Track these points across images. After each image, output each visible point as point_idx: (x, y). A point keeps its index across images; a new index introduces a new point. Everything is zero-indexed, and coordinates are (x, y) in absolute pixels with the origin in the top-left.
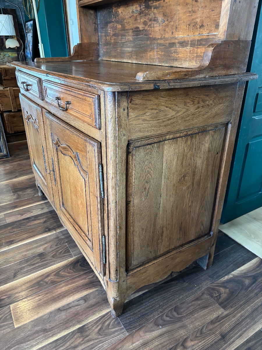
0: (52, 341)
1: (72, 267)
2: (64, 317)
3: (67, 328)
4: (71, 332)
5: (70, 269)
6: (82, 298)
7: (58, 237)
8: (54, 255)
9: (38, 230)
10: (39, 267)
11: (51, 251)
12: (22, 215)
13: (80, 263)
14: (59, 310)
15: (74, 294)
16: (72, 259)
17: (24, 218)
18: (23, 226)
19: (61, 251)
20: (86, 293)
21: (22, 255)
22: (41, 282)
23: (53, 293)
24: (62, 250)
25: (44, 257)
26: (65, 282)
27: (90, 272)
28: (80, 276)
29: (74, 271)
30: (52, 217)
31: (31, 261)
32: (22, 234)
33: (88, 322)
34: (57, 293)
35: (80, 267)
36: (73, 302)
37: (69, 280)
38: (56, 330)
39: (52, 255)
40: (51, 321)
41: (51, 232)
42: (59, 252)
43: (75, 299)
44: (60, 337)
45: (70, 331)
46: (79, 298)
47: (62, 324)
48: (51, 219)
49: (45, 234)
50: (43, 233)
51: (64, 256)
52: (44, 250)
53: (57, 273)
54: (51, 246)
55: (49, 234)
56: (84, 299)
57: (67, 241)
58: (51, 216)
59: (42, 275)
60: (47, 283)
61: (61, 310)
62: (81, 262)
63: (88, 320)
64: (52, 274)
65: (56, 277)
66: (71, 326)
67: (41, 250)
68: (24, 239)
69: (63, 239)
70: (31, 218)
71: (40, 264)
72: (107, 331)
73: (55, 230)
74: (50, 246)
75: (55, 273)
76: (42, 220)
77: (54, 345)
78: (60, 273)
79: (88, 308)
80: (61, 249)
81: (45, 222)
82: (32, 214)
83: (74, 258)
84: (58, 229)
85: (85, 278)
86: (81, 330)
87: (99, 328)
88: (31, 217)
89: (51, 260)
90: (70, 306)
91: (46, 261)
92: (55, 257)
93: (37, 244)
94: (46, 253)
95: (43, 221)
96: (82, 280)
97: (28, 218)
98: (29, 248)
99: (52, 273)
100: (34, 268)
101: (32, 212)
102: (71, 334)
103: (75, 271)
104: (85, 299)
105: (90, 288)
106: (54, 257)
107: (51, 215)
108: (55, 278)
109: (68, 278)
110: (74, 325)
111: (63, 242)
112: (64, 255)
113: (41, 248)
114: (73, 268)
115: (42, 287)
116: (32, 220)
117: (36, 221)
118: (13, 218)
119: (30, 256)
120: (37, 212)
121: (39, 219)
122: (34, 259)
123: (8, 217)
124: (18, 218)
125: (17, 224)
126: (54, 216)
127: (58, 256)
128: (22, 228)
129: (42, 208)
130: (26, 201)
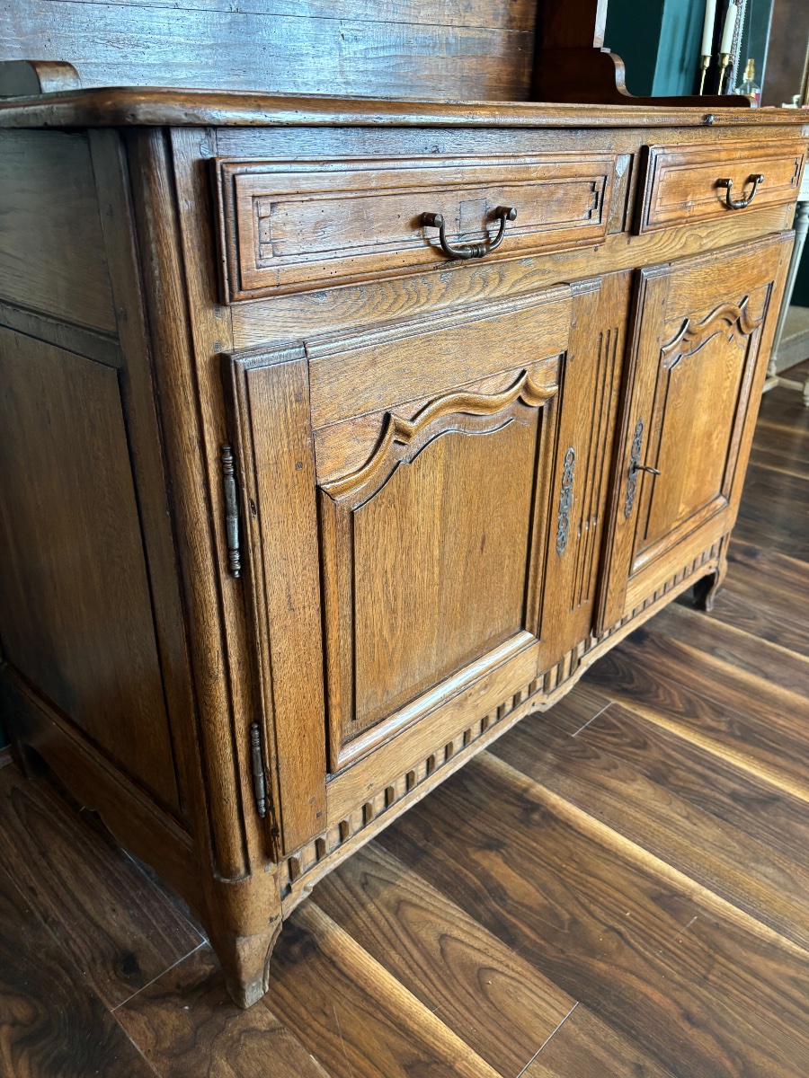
1: (650, 695)
2: (773, 666)
5: (657, 696)
6: (712, 655)
7: (560, 769)
8: (637, 748)
9: (551, 845)
11: (628, 760)
12: (479, 976)
13: (625, 686)
14: (767, 676)
15: (716, 668)
16: (623, 705)
17: (502, 947)
18: (556, 916)
19: (609, 738)
20: (698, 652)
21: (695, 828)
22: (739, 734)
23: (744, 700)
24: (604, 736)
25: (660, 766)
26: (700, 693)
28: (662, 674)
29: (658, 687)
30: (449, 835)
31: (697, 788)
32: (604, 887)
33: (750, 634)
34: (739, 695)
35: (636, 681)
36: (732, 663)
39: (638, 751)
41: (540, 798)
42: (615, 740)
43: (724, 663)
46: (717, 659)
47: (789, 665)
48: (463, 834)
49: (560, 812)
50: (556, 820)
51: (624, 723)
52: (634, 780)
53: (687, 715)
54: (605, 769)
55: (554, 798)
57: (559, 741)
58: (449, 843)
59: (718, 740)
60: (730, 724)
61: (766, 674)
63: (746, 635)
64: (699, 723)
65: (700, 713)
66: (778, 652)
67: (640, 789)
68: (627, 863)
69: (555, 752)
70: (494, 915)
71: (690, 764)
73: (526, 790)
74: (609, 770)
75: (692, 720)
76: (485, 863)
78: (682, 710)
79: (723, 640)
80: (603, 739)
81: (493, 845)
82: (456, 933)
83: (614, 701)
84: (516, 787)
85: (663, 664)
86: (771, 639)
87: (745, 620)
88: (486, 916)
89: (654, 743)
90: (744, 665)
91: (669, 756)
92: (641, 740)
93: (623, 812)
94: (645, 769)
95: (492, 855)
96: (669, 667)
97: (502, 930)
98: (654, 825)
99: (698, 726)
100: (714, 771)
101: (443, 937)
103: (654, 686)
104: (712, 651)
105: (680, 650)
106: (646, 743)
107: (438, 844)
108: (706, 714)
109: (683, 691)
110: (773, 649)
111: (570, 748)
112: (619, 725)
113: (631, 791)
114: (648, 691)
115: (747, 726)
116: (503, 900)
117: (501, 886)
118: (524, 1001)
119: (683, 802)
120: (433, 918)
121: (485, 877)
122: (683, 787)
123: (530, 1038)
124: (514, 974)
125: (563, 952)
126: (434, 829)
127: (632, 736)
128: (570, 914)
129: (397, 912)
130: (340, 1041)
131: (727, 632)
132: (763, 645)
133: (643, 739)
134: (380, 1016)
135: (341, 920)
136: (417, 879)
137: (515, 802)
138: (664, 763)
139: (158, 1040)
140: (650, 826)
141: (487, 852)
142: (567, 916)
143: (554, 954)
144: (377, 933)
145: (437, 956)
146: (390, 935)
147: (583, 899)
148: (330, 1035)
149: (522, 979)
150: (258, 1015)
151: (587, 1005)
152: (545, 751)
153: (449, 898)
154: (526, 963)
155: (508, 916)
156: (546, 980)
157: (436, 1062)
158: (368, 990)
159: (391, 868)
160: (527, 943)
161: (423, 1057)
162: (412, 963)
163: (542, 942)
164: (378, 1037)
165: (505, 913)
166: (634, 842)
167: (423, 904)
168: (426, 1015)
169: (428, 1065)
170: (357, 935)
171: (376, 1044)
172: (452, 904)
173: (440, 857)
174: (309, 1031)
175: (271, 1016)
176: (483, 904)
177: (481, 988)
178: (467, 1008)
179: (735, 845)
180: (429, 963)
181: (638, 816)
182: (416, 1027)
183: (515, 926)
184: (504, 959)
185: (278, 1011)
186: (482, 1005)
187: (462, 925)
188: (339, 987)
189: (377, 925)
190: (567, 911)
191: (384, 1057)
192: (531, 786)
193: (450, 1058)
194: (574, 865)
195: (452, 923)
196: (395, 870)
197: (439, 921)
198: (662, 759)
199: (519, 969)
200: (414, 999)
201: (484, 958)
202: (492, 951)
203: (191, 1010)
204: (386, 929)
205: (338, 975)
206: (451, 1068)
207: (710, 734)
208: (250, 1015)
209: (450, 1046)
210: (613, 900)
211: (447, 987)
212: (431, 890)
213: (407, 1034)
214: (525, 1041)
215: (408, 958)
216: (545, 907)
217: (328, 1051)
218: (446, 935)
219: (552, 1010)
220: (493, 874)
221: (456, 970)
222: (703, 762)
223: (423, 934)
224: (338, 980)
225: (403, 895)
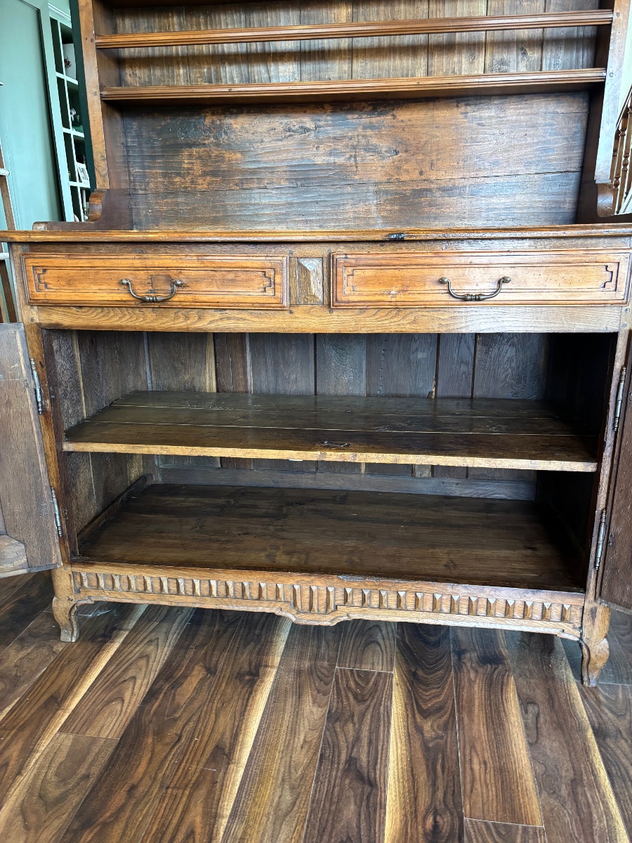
0: (608, 781)
1: (422, 687)
2: (555, 745)
3: (587, 750)
4: (599, 748)
5: (426, 691)
6: (521, 704)
7: (299, 672)
8: (356, 698)
9: (229, 691)
10: (374, 731)
11: (338, 698)
12: (116, 699)
13: (420, 673)
14: (534, 744)
15: (504, 711)
16: (396, 679)
17: (140, 699)
18: (175, 711)
19: (352, 683)
20: (514, 695)
21: (299, 748)
22: (430, 745)
23: (479, 738)
24: (351, 680)
25: (347, 714)
26: (459, 711)
27: (459, 669)
28: (458, 684)
29: (438, 688)
30: (206, 653)
31: (342, 739)
32: (211, 723)
33: (587, 719)
34: (484, 733)
35: (432, 675)
36: (524, 718)
37: (458, 703)
38: (582, 766)
39: (352, 699)
40: (556, 766)
41: (265, 674)
42: (353, 686)
43: (519, 714)
44: (603, 766)
45: (596, 748)
46: (519, 708)
47: (573, 754)
48: (210, 657)
49: (260, 686)
50: (251, 686)
51: (376, 684)
52: (320, 707)
53: (422, 711)
55: (269, 679)
56: (528, 703)
57: (326, 663)
58: (200, 655)
59: (409, 736)
60: (439, 737)
61: (536, 742)
62: (416, 669)
63: (583, 717)
64: (419, 720)
65: (433, 718)
66: (585, 744)
67: (314, 712)
68: (239, 727)
69: (313, 665)
70: (161, 689)
71: (366, 728)
72: (619, 706)
73: (266, 666)
74: (319, 692)
75: (418, 715)
76: (195, 673)
77: (618, 781)
78: (425, 707)
79: (553, 706)
80: (348, 681)
81: (211, 671)
82: (139, 681)
83: (395, 672)
84: (266, 662)
85: (471, 682)
86: (600, 734)
87: (607, 711)
88: (157, 687)
89: (368, 707)
91: (363, 716)
92: (366, 698)
93: (284, 711)
94: (337, 708)
95: (203, 673)
96: (471, 686)
97: (152, 694)
98: (284, 728)
99: (415, 721)
100: (370, 742)
101: (134, 678)
102: (603, 750)
103: (437, 686)
104: (526, 702)
105: (503, 685)
106: (364, 701)
107: (196, 651)
108: (435, 721)
109: (450, 702)
110: (585, 739)
111: (323, 670)
112: (371, 683)
113: (307, 708)
114: (426, 685)
115: (446, 748)
116: (173, 688)
117: (182, 684)
118: (109, 719)
119: (320, 736)
120: (144, 670)
121: (185, 676)
122: (335, 732)
123: (87, 729)
124: (124, 710)
125: (150, 722)
126: (206, 647)
127: (365, 692)
128: (180, 717)
129: (141, 657)
130: (57, 672)
131: (571, 705)
133: (368, 698)
134: (76, 678)
135: (123, 643)
136: (166, 655)
137: (253, 666)
138: (352, 716)
140: (281, 727)
141: (204, 670)
142: (177, 716)
143: (147, 720)
144: (123, 657)
145: (121, 681)
146: (124, 661)
147: (195, 718)
148: (59, 668)
149: (123, 714)
151: (119, 743)
153: (160, 670)
154: (134, 712)
155: (163, 694)
156: (128, 723)
157: (59, 704)
160: (148, 707)
161: (59, 699)
162: (111, 675)
163: (152, 712)
164: (64, 682)
165: (164, 691)
166: (260, 723)
167: (151, 663)
168: (83, 690)
169: (56, 702)
170: (118, 651)
171: (60, 683)
172: (157, 673)
173: (187, 656)
174: (59, 662)
176: (165, 682)
177: (109, 702)
178: (94, 702)
179: (299, 772)
180: (115, 679)
181: (287, 718)
182: (76, 690)
183: (157, 699)
184: (132, 703)
185: (65, 650)
186: (99, 706)
187: (146, 681)
189: (128, 655)
190: (182, 714)
191: (55, 688)
192: (272, 667)
193: (64, 707)
194: (219, 706)
195: (145, 677)
197: (143, 673)
198: (356, 714)
199: (129, 711)
200: (90, 684)
201: (129, 696)
202: (135, 697)
204: (127, 659)
206: (58, 710)
207: (412, 730)
208: (59, 643)
209: (69, 705)
210: (203, 730)
211: (102, 692)
212: (162, 662)
213: (70, 690)
214: (84, 728)
215: (114, 671)
216: (178, 705)
217: (51, 671)
218: (136, 678)
219: (108, 731)
220: (189, 678)
221: (115, 690)
222: (374, 735)
223: (132, 671)
224: (90, 657)
225: (153, 656)
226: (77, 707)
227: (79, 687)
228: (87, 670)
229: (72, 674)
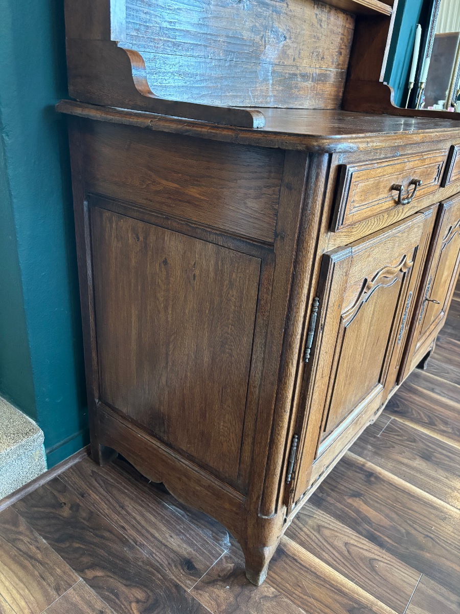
1: (409, 414)
5: (413, 415)
6: (433, 392)
7: (376, 453)
8: (411, 442)
9: (385, 494)
10: (443, 448)
11: (409, 448)
12: (371, 562)
13: (396, 409)
15: (437, 399)
16: (397, 419)
17: (377, 548)
18: (398, 531)
19: (396, 437)
21: (452, 483)
22: (458, 434)
24: (393, 436)
25: (425, 451)
28: (411, 402)
30: (333, 490)
31: (447, 462)
32: (417, 515)
34: (453, 414)
35: (400, 406)
36: (445, 397)
39: (412, 444)
41: (371, 469)
42: (400, 438)
43: (440, 396)
46: (436, 394)
48: (339, 489)
49: (384, 476)
50: (384, 481)
51: (401, 429)
52: (415, 459)
53: (431, 424)
54: (399, 453)
55: (378, 469)
57: (372, 439)
58: (333, 494)
60: (453, 428)
62: (393, 409)
63: (447, 382)
64: (437, 428)
65: (436, 423)
67: (418, 463)
68: (424, 502)
69: (372, 445)
70: (368, 531)
71: (440, 450)
73: (363, 465)
74: (401, 454)
75: (433, 427)
76: (355, 504)
78: (427, 422)
80: (393, 438)
81: (356, 495)
82: (352, 542)
83: (393, 417)
84: (358, 463)
85: (410, 397)
88: (364, 532)
89: (420, 440)
90: (450, 398)
91: (428, 446)
93: (415, 476)
94: (419, 453)
95: (357, 499)
96: (414, 399)
97: (372, 538)
98: (432, 482)
99: (437, 430)
101: (346, 544)
104: (432, 390)
105: (417, 390)
106: (415, 439)
107: (328, 495)
108: (439, 424)
109: (425, 412)
111: (378, 443)
112: (399, 430)
113: (415, 465)
114: (408, 412)
116: (370, 523)
117: (366, 516)
118: (396, 575)
119: (442, 470)
120: (338, 534)
121: (358, 512)
122: (440, 462)
123: (404, 592)
124: (387, 561)
125: (407, 549)
126: (324, 487)
127: (407, 436)
128: (405, 529)
129: (319, 532)
130: (311, 600)
131: (437, 380)
132: (456, 387)
133: (413, 438)
134: (328, 586)
136: (323, 514)
137: (360, 471)
138: (427, 450)
139: (219, 605)
140: (430, 483)
141: (355, 498)
142: (404, 531)
143: (404, 550)
144: (312, 543)
145: (346, 553)
146: (320, 544)
147: (409, 521)
148: (305, 597)
149: (392, 564)
150: (266, 589)
151: (427, 575)
152: (367, 444)
153: (343, 524)
154: (391, 555)
155: (376, 532)
156: (404, 563)
157: (363, 608)
158: (317, 573)
159: (308, 508)
160: (388, 545)
161: (356, 606)
162: (335, 558)
163: (395, 544)
164: (330, 597)
165: (373, 530)
166: (425, 491)
167: (331, 527)
168: (351, 584)
169: (359, 609)
170: (302, 544)
171: (330, 600)
172: (346, 527)
173: (332, 502)
174: (294, 595)
175: (273, 590)
176: (361, 526)
177: (373, 569)
178: (369, 580)
180: (343, 558)
181: (423, 477)
182: (347, 591)
183: (380, 537)
184: (380, 554)
185: (275, 586)
186: (377, 577)
187: (354, 537)
188: (302, 572)
189: (311, 539)
190: (403, 528)
191: (337, 607)
192: (366, 463)
193: (369, 605)
194: (400, 504)
195: (349, 536)
196: (311, 510)
197: (342, 536)
198: (425, 447)
199: (389, 559)
200: (342, 577)
201: (370, 554)
202: (373, 550)
203: (230, 588)
204: (317, 541)
205: (299, 566)
206: (371, 610)
207: (445, 434)
208: (262, 589)
209: (367, 599)
210: (424, 522)
211: (356, 570)
212: (332, 519)
213: (344, 595)
214: (402, 594)
215: (333, 556)
216: (392, 526)
217: (307, 605)
218: (347, 543)
219: (411, 578)
220: (361, 510)
221: (358, 561)
222: (446, 449)
223: (336, 543)
224: (301, 569)
225: (319, 522)
226: (372, 594)
227: (344, 587)
228: (319, 574)
229: (320, 588)
